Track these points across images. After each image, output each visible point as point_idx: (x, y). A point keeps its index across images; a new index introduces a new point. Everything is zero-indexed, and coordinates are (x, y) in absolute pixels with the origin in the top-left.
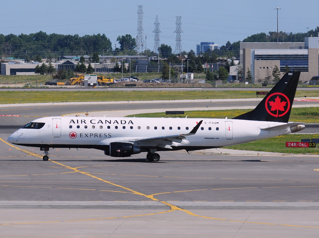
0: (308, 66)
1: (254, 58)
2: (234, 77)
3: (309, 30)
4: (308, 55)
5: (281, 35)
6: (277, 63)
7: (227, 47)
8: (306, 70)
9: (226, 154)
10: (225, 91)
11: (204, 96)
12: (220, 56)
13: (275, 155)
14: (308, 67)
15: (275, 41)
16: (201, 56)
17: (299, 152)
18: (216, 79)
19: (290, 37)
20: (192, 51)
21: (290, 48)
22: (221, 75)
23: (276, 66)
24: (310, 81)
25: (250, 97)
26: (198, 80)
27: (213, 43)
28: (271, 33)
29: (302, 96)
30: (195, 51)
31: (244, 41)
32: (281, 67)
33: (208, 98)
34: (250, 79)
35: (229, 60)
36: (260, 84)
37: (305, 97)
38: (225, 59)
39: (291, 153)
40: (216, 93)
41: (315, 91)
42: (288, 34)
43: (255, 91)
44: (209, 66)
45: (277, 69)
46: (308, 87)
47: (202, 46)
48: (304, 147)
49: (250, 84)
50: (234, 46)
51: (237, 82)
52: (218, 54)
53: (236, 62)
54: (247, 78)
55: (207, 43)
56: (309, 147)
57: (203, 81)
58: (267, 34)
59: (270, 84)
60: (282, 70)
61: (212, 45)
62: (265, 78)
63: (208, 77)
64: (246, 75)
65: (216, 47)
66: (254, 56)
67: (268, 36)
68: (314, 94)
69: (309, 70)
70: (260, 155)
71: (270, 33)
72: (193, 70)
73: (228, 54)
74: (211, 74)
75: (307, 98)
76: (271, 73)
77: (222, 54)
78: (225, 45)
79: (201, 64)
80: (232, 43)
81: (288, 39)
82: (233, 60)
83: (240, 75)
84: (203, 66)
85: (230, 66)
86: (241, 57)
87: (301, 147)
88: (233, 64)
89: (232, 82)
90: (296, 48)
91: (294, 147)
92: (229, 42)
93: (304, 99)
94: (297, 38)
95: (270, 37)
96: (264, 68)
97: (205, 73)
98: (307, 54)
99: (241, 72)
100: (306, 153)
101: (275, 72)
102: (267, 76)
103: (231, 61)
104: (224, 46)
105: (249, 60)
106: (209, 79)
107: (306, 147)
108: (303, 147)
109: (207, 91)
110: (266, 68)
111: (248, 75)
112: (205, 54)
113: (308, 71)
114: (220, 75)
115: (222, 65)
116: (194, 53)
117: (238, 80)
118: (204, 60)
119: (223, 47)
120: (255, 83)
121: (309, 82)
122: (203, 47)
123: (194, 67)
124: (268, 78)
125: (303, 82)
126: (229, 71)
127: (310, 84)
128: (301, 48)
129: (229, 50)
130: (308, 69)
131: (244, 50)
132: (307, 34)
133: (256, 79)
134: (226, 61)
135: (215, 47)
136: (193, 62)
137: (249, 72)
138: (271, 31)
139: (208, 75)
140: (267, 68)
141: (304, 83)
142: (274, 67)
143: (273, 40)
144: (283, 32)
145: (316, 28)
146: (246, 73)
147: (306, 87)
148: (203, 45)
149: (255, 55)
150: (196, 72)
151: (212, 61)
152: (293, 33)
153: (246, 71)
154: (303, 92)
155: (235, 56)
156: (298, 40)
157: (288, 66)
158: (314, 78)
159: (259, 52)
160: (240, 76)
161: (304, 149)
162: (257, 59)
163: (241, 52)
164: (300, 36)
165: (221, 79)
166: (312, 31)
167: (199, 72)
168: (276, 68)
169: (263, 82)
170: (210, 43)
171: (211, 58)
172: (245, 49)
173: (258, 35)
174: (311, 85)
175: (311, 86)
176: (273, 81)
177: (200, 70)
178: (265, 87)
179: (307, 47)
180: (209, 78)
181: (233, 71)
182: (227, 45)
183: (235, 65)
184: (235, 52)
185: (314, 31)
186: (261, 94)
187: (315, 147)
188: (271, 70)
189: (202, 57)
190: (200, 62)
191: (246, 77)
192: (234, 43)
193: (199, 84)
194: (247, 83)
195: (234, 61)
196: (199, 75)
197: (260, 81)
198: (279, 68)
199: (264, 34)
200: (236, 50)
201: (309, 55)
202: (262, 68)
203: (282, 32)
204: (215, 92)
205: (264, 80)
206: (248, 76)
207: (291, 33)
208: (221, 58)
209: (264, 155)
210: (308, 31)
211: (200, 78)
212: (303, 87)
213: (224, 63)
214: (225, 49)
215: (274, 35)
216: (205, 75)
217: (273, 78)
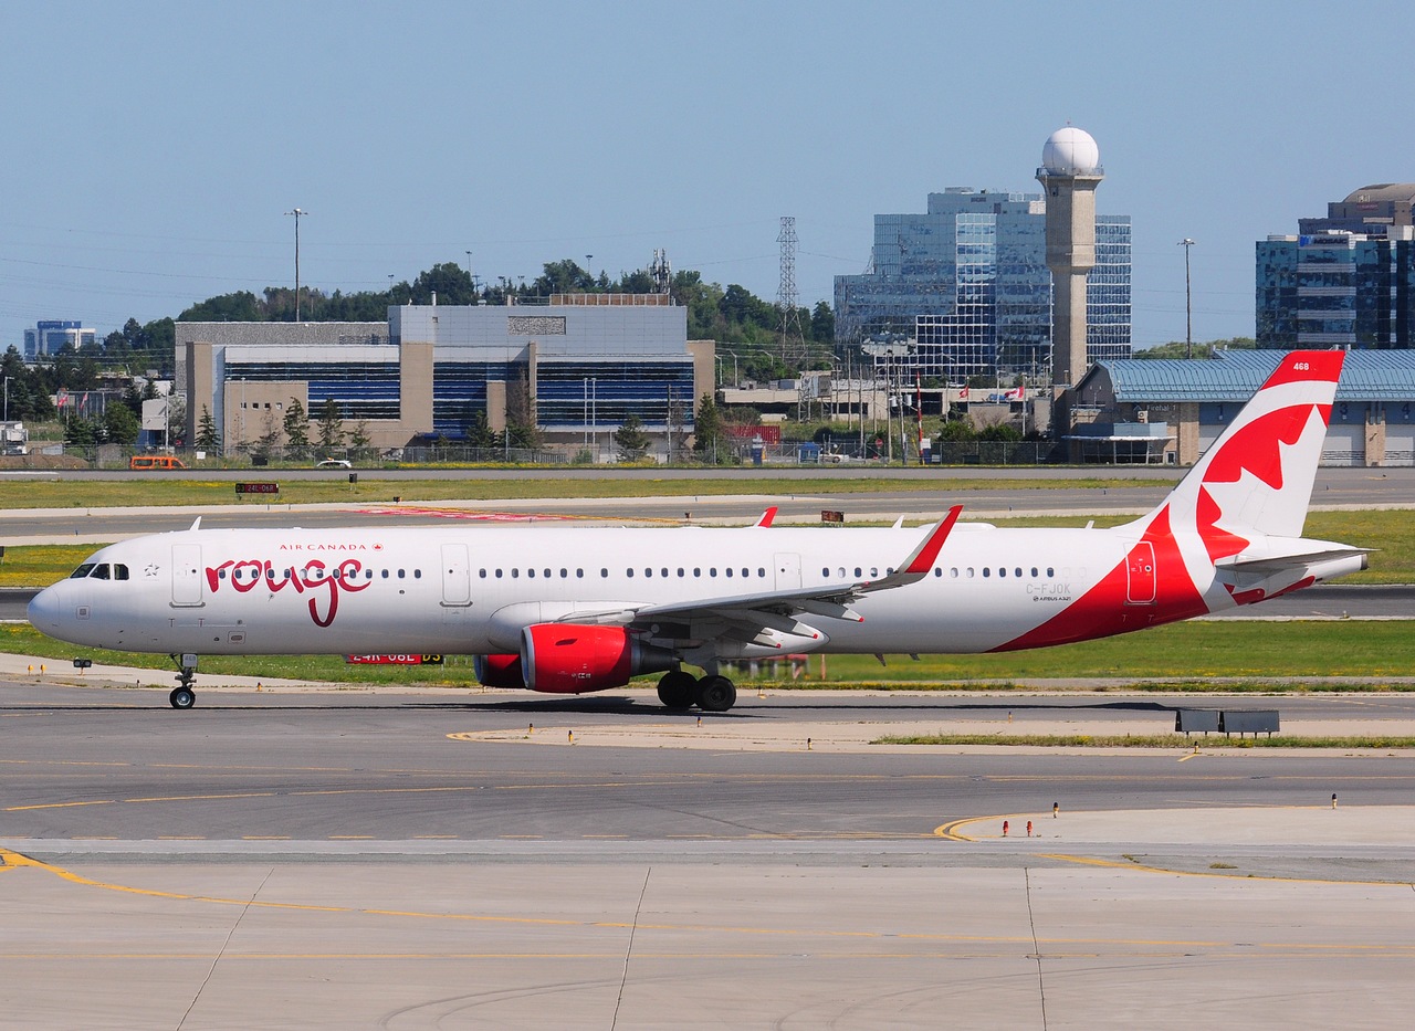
0: (397, 400)
1: (222, 372)
2: (157, 436)
3: (395, 283)
4: (398, 364)
5: (304, 297)
6: (300, 390)
7: (126, 337)
8: (393, 412)
9: (152, 686)
10: (133, 481)
11: (66, 498)
12: (105, 367)
13: (313, 691)
14: (398, 404)
15: (289, 316)
16: (46, 367)
17: (390, 680)
18: (100, 440)
19: (332, 306)
20: (11, 350)
21: (342, 341)
22: (116, 428)
23: (296, 401)
24: (406, 451)
25: (216, 499)
26: (40, 444)
27: (78, 325)
28: (272, 294)
29: (385, 496)
30: (21, 350)
31: (184, 317)
32: (310, 404)
33: (77, 505)
34: (210, 441)
35: (137, 379)
36: (246, 459)
37: (397, 499)
38: (124, 375)
39: (365, 684)
40: (102, 487)
41: (426, 481)
42: (330, 297)
43: (230, 482)
44: (71, 401)
45: (298, 409)
46: (403, 469)
47: (41, 334)
48: (406, 662)
49: (212, 459)
50: (152, 336)
51: (168, 451)
52: (101, 360)
53: (163, 387)
54: (202, 440)
55: (57, 325)
56: (423, 663)
57: (55, 450)
58: (260, 296)
59: (277, 459)
60: (318, 412)
61: (75, 331)
62: (259, 440)
63: (73, 436)
64: (197, 430)
65: (87, 338)
66: (222, 366)
67: (261, 301)
68: (425, 491)
69: (403, 413)
70: (265, 690)
71: (267, 291)
72: (21, 411)
73: (131, 360)
74: (81, 426)
75: (400, 503)
76: (280, 424)
77: (111, 361)
78: (121, 331)
79: (47, 391)
80: (143, 324)
81: (326, 312)
82: (151, 381)
83: (176, 429)
84: (54, 399)
85: (143, 400)
86: (181, 371)
87: (397, 662)
88: (151, 394)
89: (151, 452)
90: (359, 341)
91: (371, 662)
92: (132, 321)
93: (391, 506)
94: (356, 309)
95: (266, 307)
96: (256, 406)
97: (63, 421)
98: (397, 361)
99: (180, 417)
100: (414, 684)
101: (291, 419)
102: (267, 434)
103: (145, 382)
104: (116, 333)
105: (208, 378)
106: (74, 442)
107: (411, 663)
108: (401, 663)
109: (74, 481)
110: (262, 406)
111: (203, 429)
112: (57, 361)
113: (398, 417)
114: (113, 428)
115: (116, 397)
116: (18, 357)
117: (171, 443)
118: (56, 381)
119: (114, 336)
120: (227, 456)
121: (402, 452)
122: (45, 337)
123: (22, 403)
124: (269, 437)
125: (382, 451)
126: (139, 417)
127: (407, 458)
128: (375, 340)
129: (135, 347)
130: (398, 410)
131: (190, 347)
132: (387, 295)
133: (229, 442)
134: (128, 382)
135: (85, 336)
136: (22, 386)
137: (207, 419)
138: (272, 286)
139: (72, 428)
140: (267, 406)
141: (387, 454)
142: (289, 403)
143: (277, 315)
144: (311, 289)
145: (419, 276)
146: (197, 423)
147: (397, 468)
148: (45, 332)
149: (229, 365)
150: (30, 418)
151: (80, 383)
152: (343, 294)
153: (198, 415)
154: (391, 483)
155: (153, 367)
156: (359, 315)
157: (335, 401)
158: (420, 440)
159: (238, 354)
160: (177, 432)
161: (404, 669)
162: (234, 378)
163: (180, 354)
164: (365, 301)
165: (117, 442)
166: (405, 284)
167: (40, 420)
168: (296, 407)
169: (254, 453)
170: (68, 325)
171: (77, 373)
172: (192, 343)
173: (228, 297)
174: (409, 461)
175: (414, 465)
176: (287, 448)
177: (42, 411)
178: (263, 467)
179: (394, 339)
180: (77, 436)
181: (154, 416)
182: (126, 328)
183: (159, 398)
184: (153, 353)
185: (412, 286)
186: (252, 492)
187: (441, 662)
188: (280, 414)
189: (50, 369)
190: (43, 386)
191: (197, 436)
192: (150, 324)
193: (45, 457)
194: (201, 455)
195: (156, 383)
196: (41, 428)
197: (242, 447)
198: (306, 408)
199: (250, 296)
200: (157, 347)
201: (402, 365)
202: (250, 406)
203: (307, 288)
204: (101, 484)
205: (256, 445)
206: (205, 432)
207: (338, 292)
208: (111, 375)
209: (277, 691)
210: (394, 285)
211: (43, 437)
212: (386, 469)
213: (123, 392)
214: (121, 345)
215: (280, 298)
216: (62, 428)
217: (286, 438)
